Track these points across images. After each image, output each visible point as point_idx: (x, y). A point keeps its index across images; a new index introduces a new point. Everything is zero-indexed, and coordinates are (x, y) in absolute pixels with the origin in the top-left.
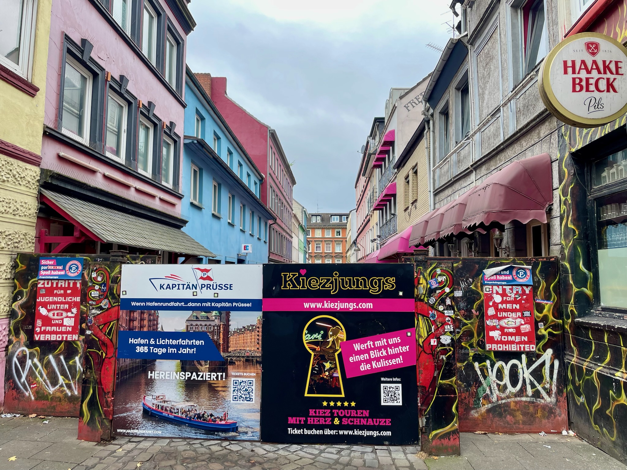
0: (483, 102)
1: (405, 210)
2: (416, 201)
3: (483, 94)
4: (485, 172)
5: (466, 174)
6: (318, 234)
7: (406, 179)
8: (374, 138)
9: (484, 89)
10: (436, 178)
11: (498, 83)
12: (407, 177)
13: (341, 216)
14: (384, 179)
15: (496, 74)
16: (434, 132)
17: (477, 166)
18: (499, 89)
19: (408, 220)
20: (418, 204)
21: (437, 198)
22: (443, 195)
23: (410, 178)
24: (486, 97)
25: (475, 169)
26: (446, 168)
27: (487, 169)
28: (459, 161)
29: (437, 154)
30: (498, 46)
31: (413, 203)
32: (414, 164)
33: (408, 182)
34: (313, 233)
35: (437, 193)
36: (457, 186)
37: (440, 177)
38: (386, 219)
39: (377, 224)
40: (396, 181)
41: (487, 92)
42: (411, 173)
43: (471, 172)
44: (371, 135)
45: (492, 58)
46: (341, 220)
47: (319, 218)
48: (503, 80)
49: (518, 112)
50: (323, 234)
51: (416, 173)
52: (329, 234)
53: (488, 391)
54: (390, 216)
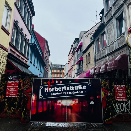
0: (109, 39)
1: (86, 65)
2: (90, 62)
3: (109, 37)
4: (111, 57)
5: (105, 57)
6: (55, 71)
7: (86, 56)
8: (75, 44)
9: (109, 36)
10: (96, 57)
11: (113, 36)
12: (87, 56)
13: (62, 65)
14: (79, 55)
15: (112, 33)
16: (95, 44)
17: (108, 55)
18: (113, 37)
19: (87, 68)
20: (90, 63)
21: (96, 62)
22: (98, 61)
23: (88, 56)
24: (110, 38)
25: (108, 56)
26: (99, 54)
27: (111, 56)
28: (103, 53)
29: (96, 50)
30: (113, 27)
31: (89, 63)
32: (89, 52)
33: (87, 57)
34: (53, 71)
35: (96, 61)
36: (102, 59)
37: (97, 57)
38: (79, 67)
39: (76, 69)
40: (83, 56)
41: (110, 37)
42: (88, 55)
43: (107, 56)
44: (74, 43)
45: (111, 30)
46: (62, 67)
47: (55, 66)
48: (114, 35)
49: (119, 43)
50: (56, 71)
51: (89, 55)
52: (58, 71)
53: (116, 111)
54: (81, 66)
